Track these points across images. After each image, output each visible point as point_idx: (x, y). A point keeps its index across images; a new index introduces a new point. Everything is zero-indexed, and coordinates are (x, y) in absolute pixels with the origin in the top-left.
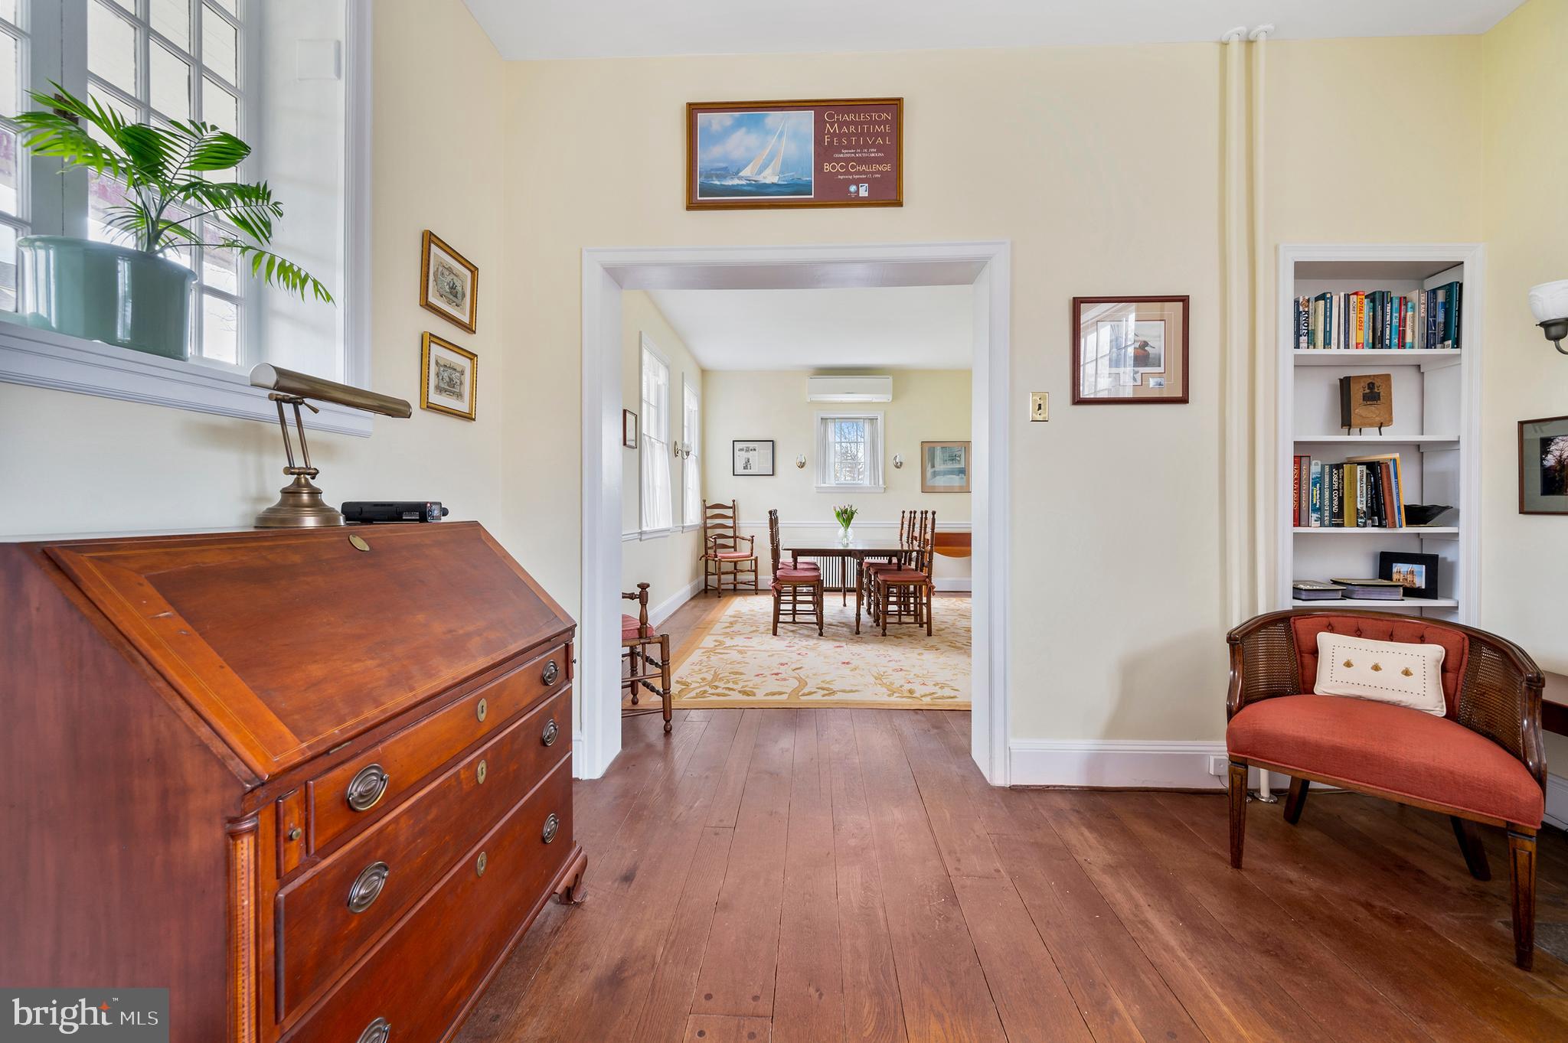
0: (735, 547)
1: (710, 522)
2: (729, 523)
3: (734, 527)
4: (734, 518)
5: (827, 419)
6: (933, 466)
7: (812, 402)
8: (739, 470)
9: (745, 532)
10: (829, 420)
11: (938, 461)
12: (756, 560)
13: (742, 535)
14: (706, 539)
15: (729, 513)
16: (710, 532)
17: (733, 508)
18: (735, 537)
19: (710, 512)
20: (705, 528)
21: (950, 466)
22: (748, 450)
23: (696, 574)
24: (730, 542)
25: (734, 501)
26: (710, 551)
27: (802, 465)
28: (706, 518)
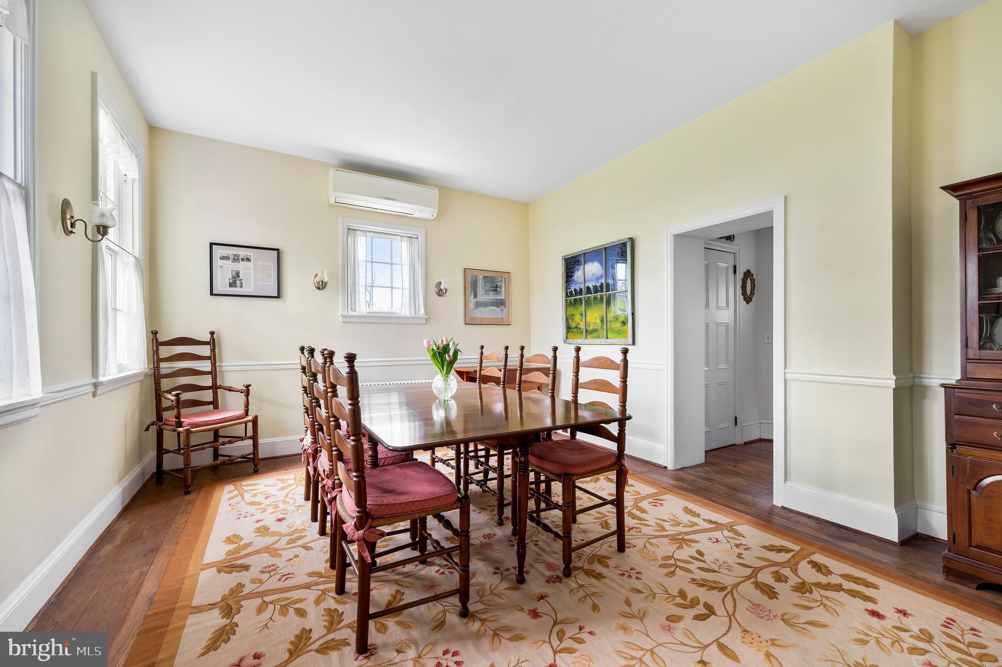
0: (215, 403)
1: (165, 367)
2: (206, 366)
3: (213, 373)
4: (213, 358)
5: (355, 230)
6: (475, 296)
7: (338, 206)
8: (221, 285)
9: (231, 377)
10: (358, 232)
11: (480, 290)
12: (255, 421)
13: (227, 384)
14: (158, 396)
15: (205, 351)
16: (166, 384)
17: (212, 342)
18: (215, 388)
19: (165, 352)
20: (157, 377)
21: (492, 297)
22: (236, 259)
23: (139, 453)
24: (208, 396)
25: (212, 333)
26: (166, 415)
27: (321, 286)
28: (156, 360)
